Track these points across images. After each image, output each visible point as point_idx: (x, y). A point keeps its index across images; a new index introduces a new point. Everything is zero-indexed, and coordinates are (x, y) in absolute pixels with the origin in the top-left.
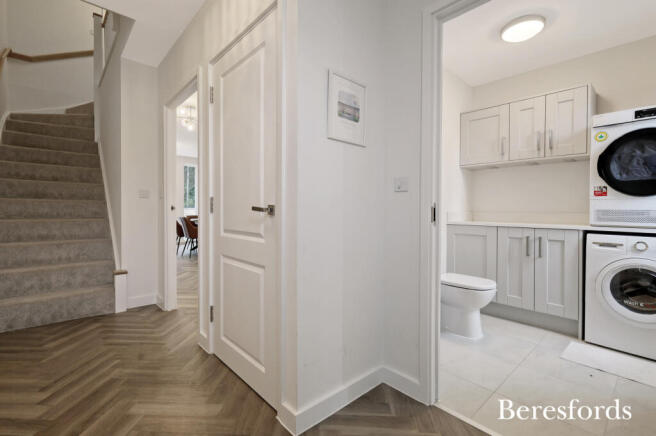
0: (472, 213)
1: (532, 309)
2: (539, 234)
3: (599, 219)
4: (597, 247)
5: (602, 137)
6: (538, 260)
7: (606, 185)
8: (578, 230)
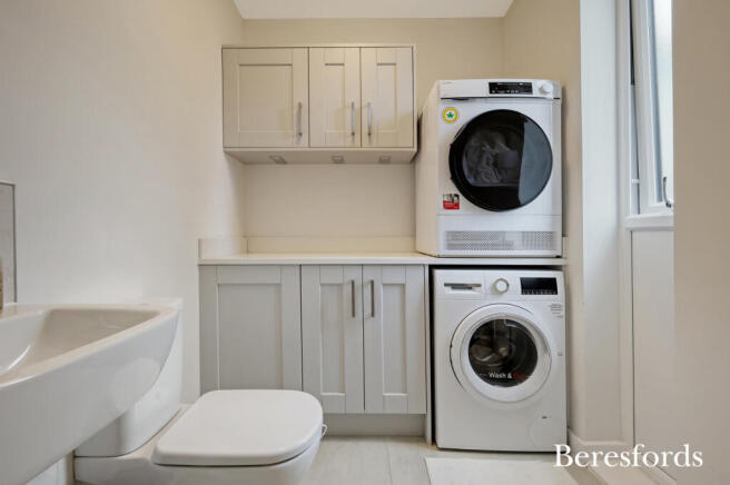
0: (247, 240)
1: (361, 411)
2: (369, 275)
3: (451, 247)
4: (449, 291)
5: (450, 115)
6: (368, 323)
7: (458, 192)
8: (424, 265)
